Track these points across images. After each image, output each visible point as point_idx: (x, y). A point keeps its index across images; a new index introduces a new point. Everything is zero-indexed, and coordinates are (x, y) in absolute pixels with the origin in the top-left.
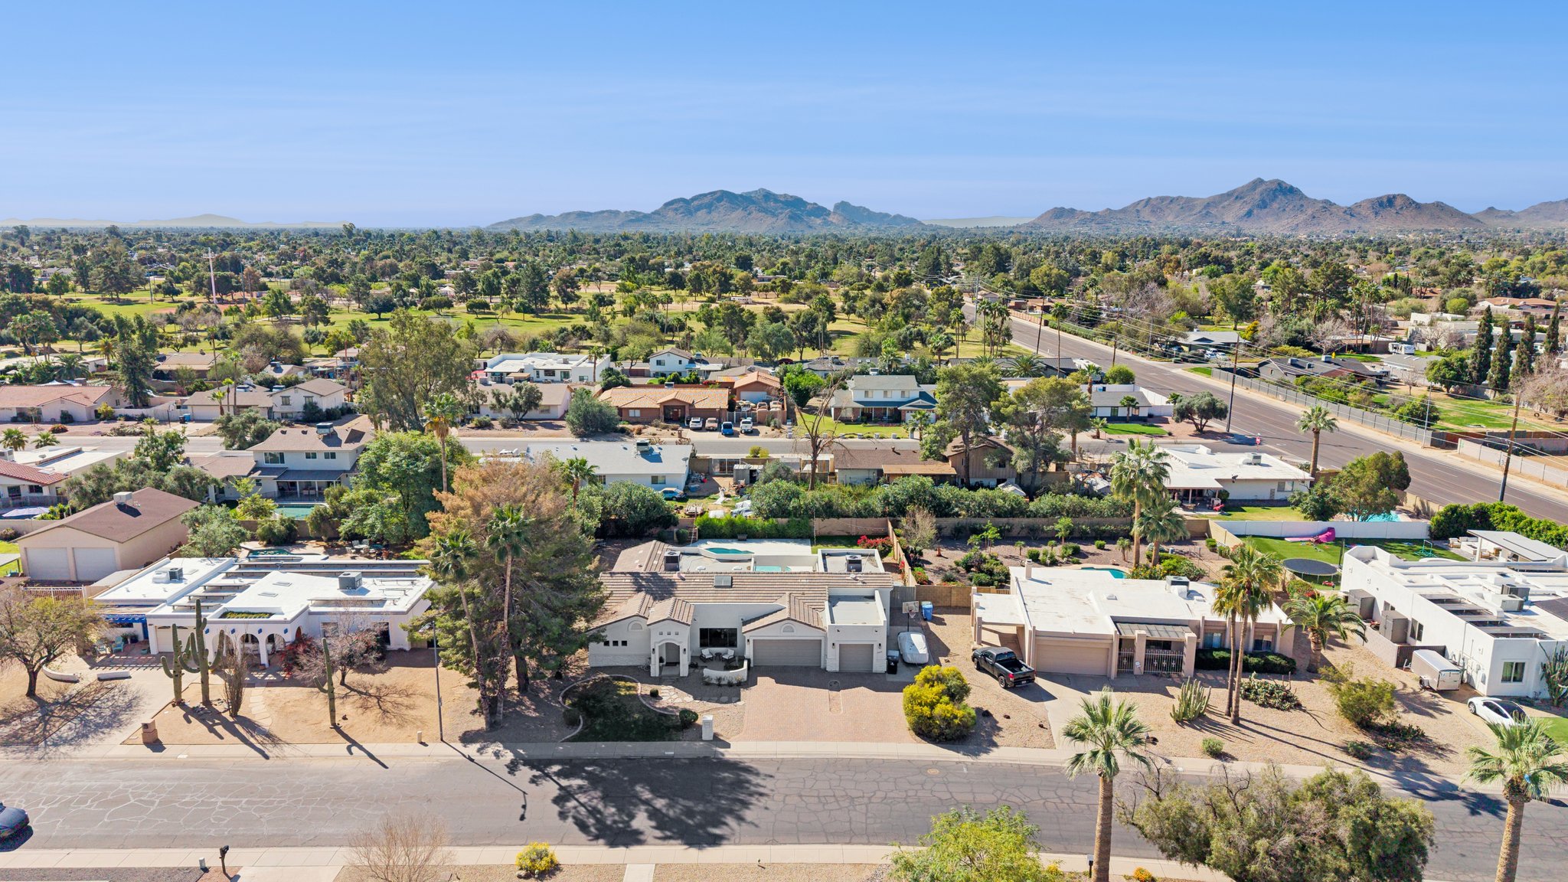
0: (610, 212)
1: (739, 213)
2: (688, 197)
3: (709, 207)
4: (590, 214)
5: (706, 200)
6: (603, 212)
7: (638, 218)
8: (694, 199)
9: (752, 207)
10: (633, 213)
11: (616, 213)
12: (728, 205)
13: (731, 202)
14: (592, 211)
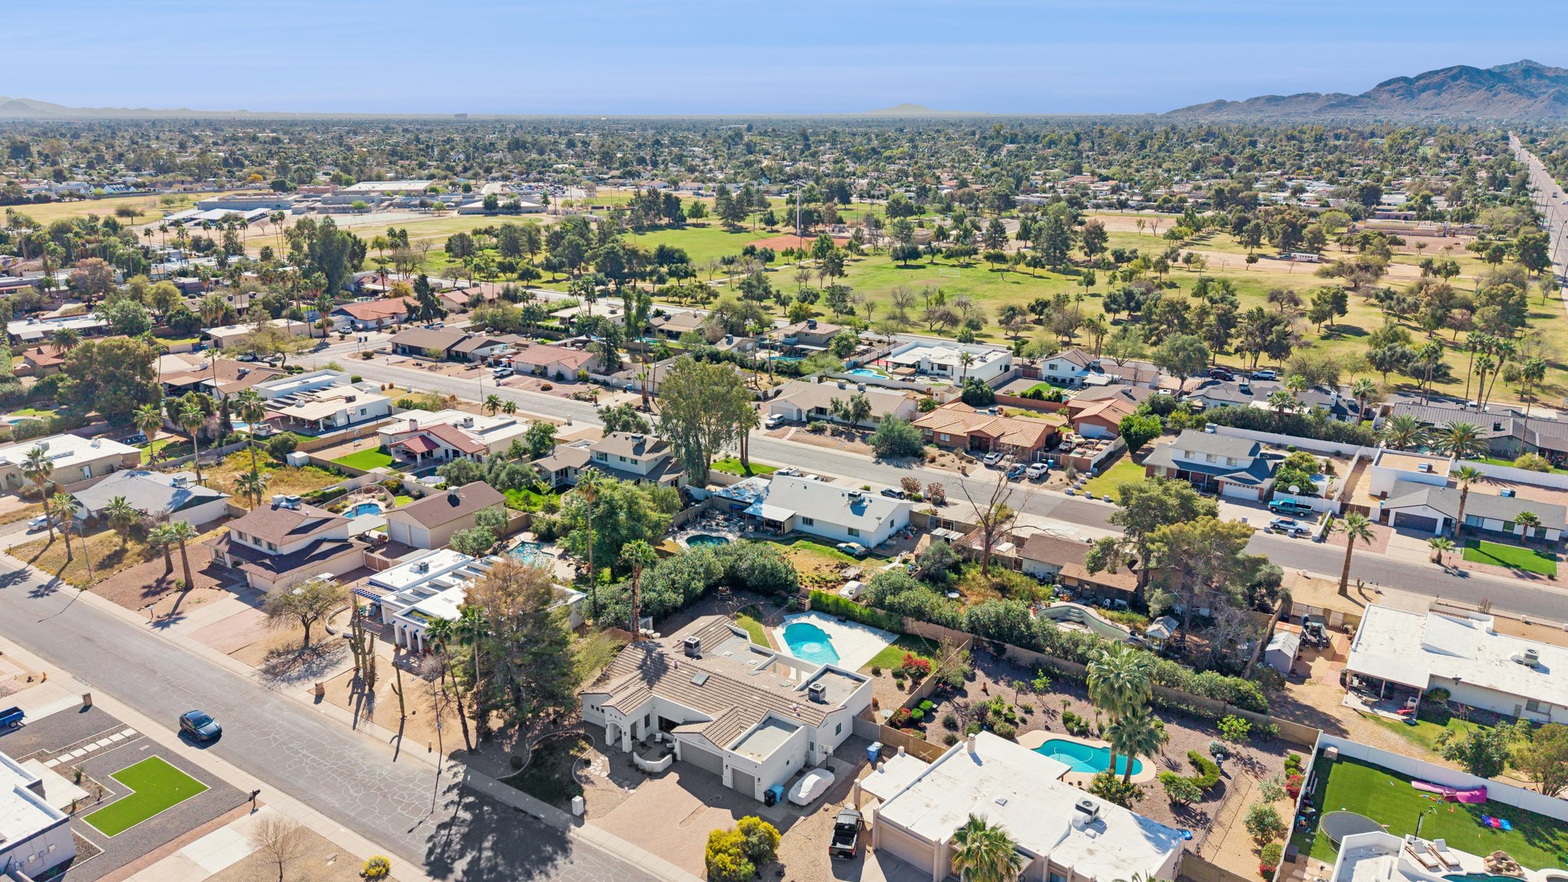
0: (1308, 95)
1: (1481, 94)
2: (1412, 75)
3: (1439, 87)
4: (1283, 98)
5: (1436, 79)
6: (1299, 96)
7: (1342, 101)
8: (1419, 78)
9: (1501, 87)
10: (1336, 95)
11: (1317, 96)
12: (1467, 83)
13: (1472, 79)
14: (1286, 95)
